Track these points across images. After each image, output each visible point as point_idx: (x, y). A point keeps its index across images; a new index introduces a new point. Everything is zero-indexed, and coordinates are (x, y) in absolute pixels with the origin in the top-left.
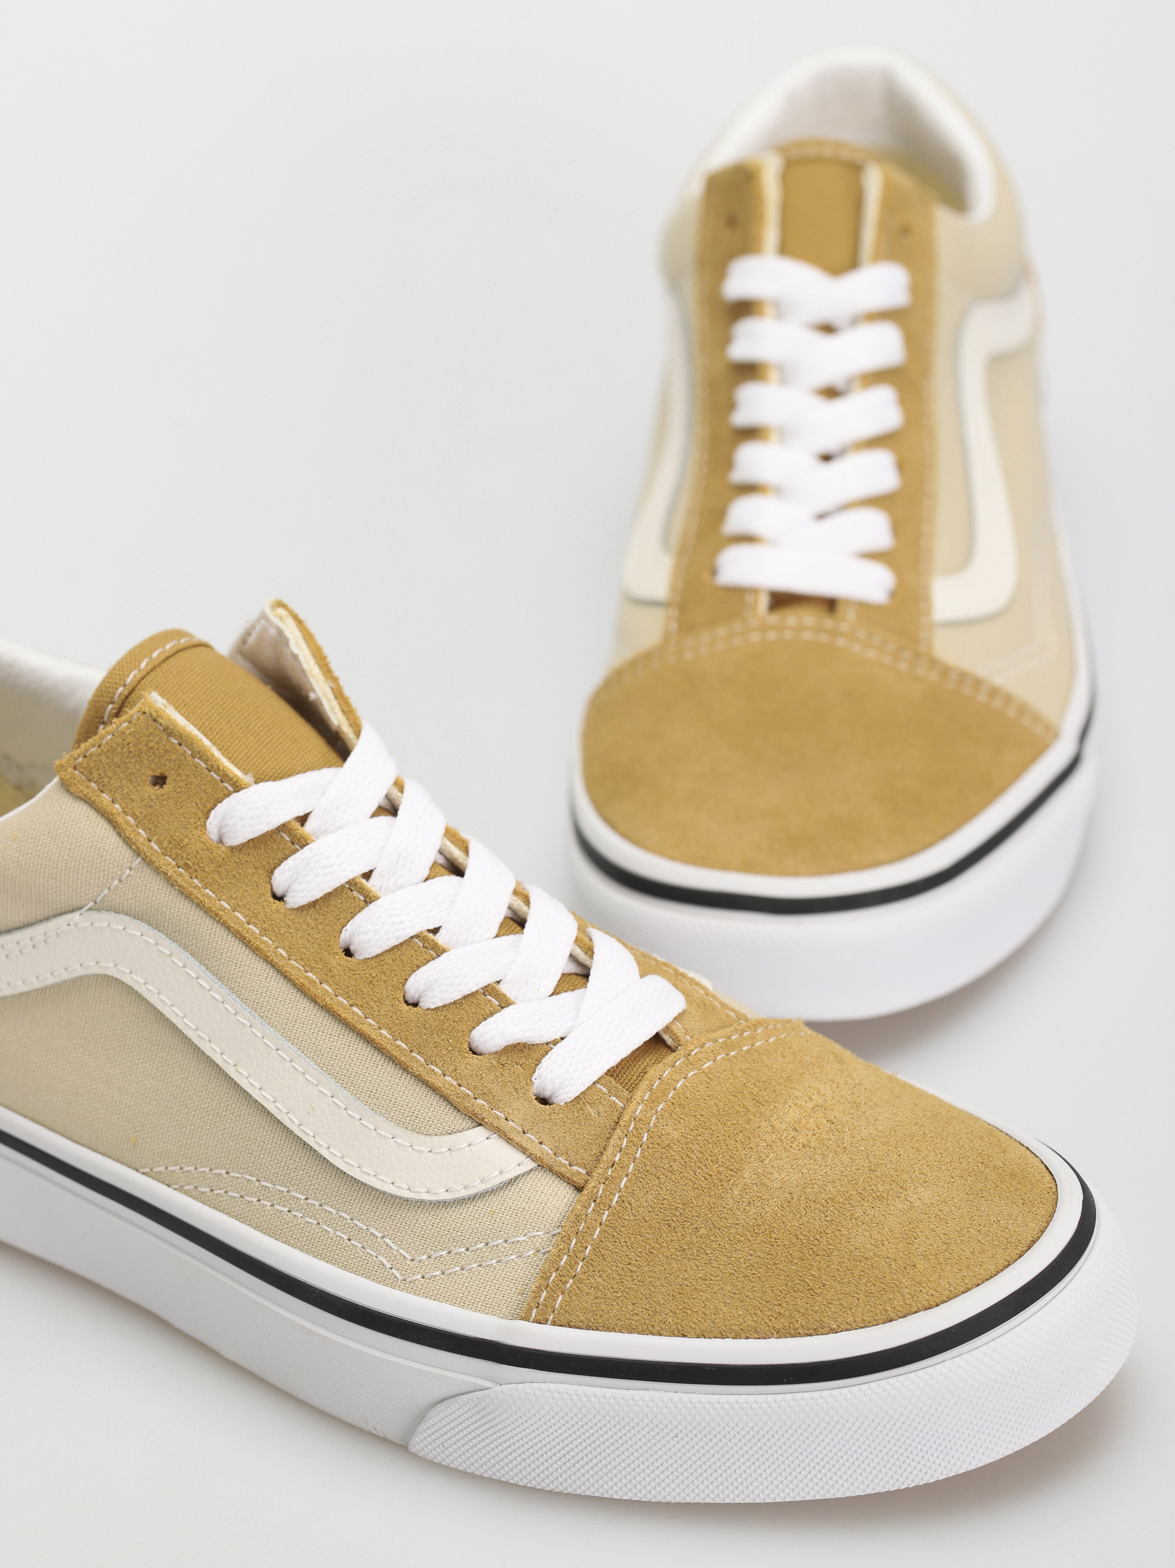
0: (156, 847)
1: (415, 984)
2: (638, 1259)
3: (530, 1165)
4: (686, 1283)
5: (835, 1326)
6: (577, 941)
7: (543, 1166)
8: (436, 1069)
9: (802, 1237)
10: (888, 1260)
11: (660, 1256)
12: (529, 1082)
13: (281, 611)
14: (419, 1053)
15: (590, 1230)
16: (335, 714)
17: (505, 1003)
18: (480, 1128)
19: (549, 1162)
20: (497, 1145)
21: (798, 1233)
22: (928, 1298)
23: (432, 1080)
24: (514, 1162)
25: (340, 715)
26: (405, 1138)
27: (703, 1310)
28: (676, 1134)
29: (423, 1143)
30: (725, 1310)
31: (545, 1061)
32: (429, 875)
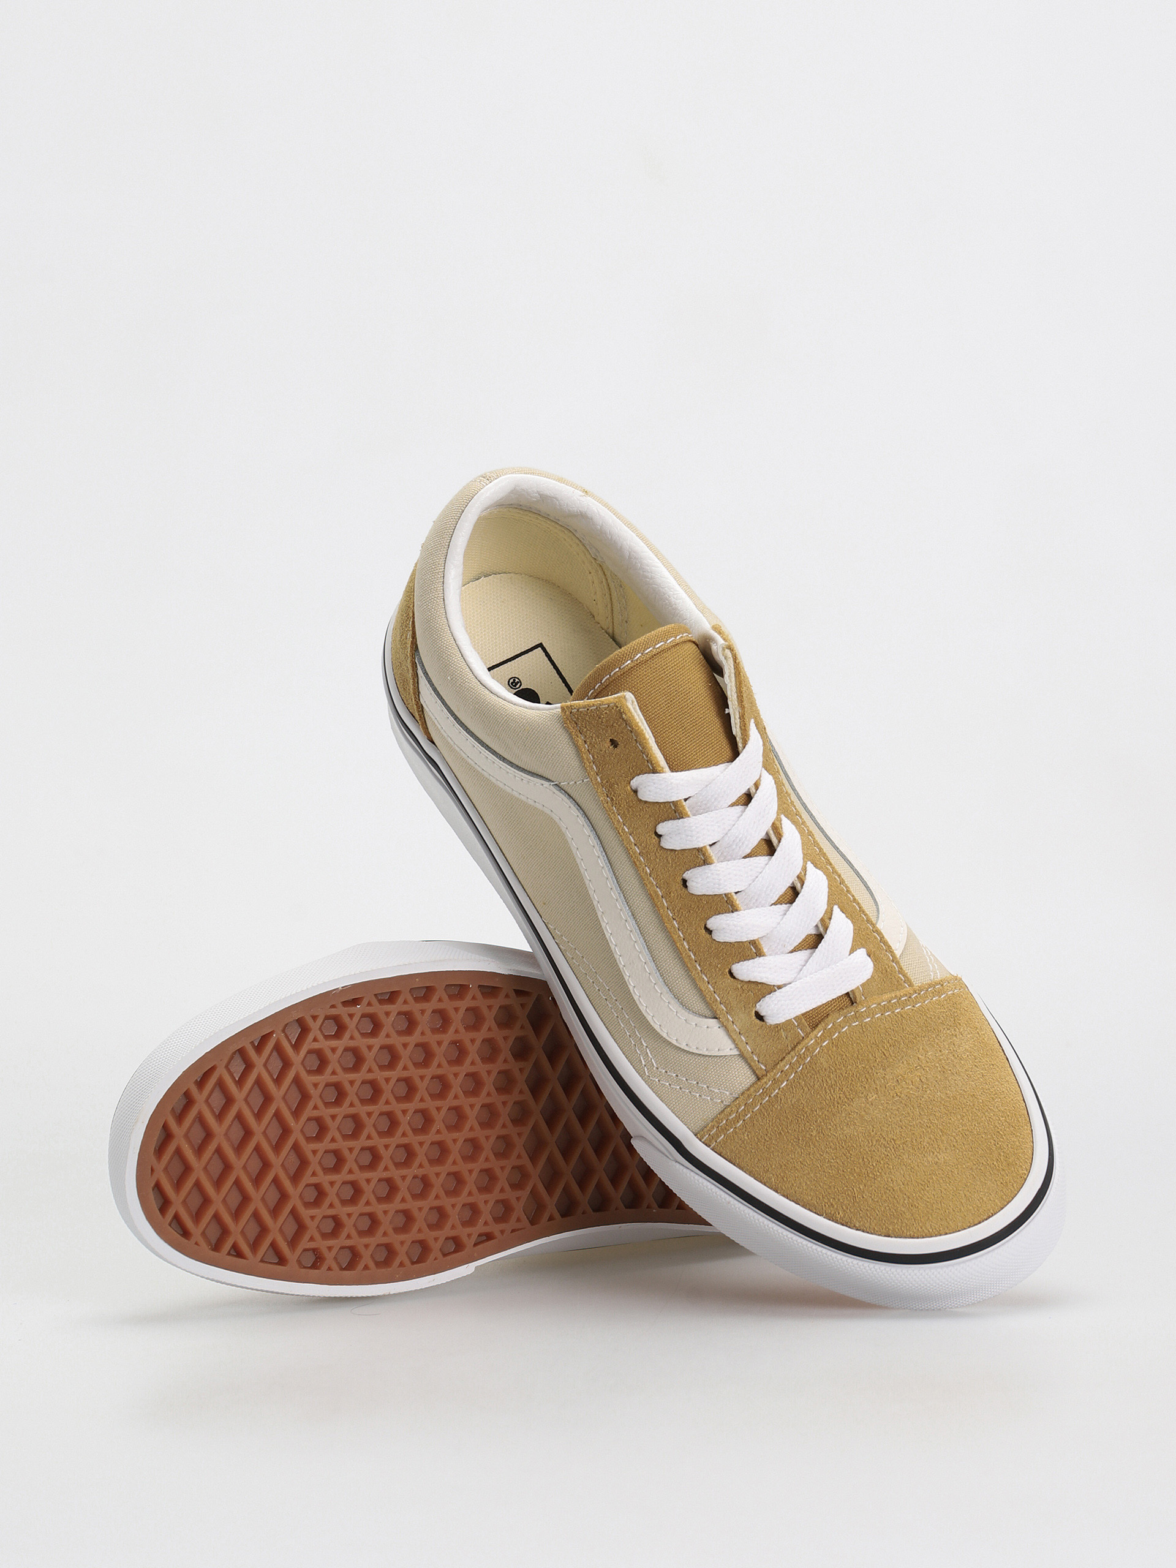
0: (599, 780)
1: (714, 922)
2: (772, 1134)
3: (735, 1052)
4: (791, 1160)
5: (857, 1226)
6: (822, 920)
7: (742, 1055)
8: (705, 978)
9: (866, 1160)
10: (905, 1196)
11: (785, 1137)
12: (754, 1005)
13: (728, 652)
14: (699, 965)
15: (753, 1105)
16: (736, 728)
17: (759, 953)
18: (715, 1020)
19: (747, 1055)
20: (721, 1033)
21: (865, 1157)
22: (915, 1230)
23: (700, 984)
24: (727, 1048)
25: (738, 729)
26: (675, 1006)
27: (793, 1182)
28: (825, 1065)
29: (684, 1014)
30: (804, 1188)
31: (767, 998)
32: (750, 853)
